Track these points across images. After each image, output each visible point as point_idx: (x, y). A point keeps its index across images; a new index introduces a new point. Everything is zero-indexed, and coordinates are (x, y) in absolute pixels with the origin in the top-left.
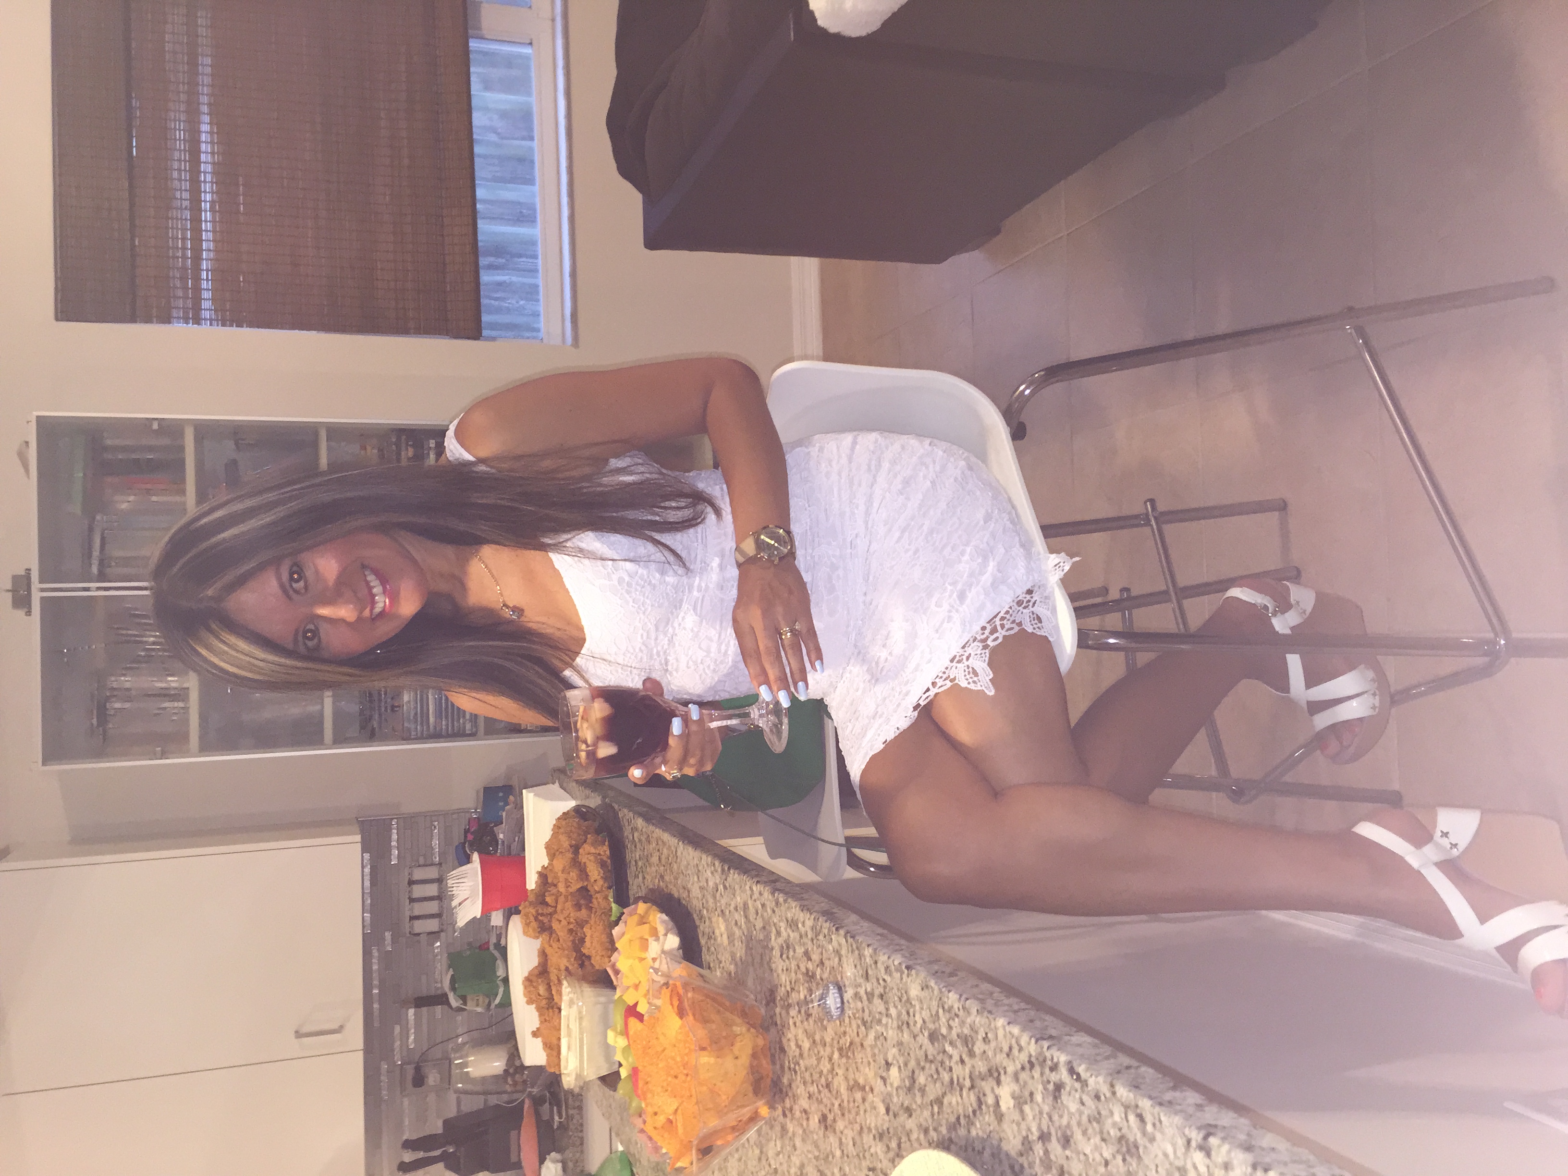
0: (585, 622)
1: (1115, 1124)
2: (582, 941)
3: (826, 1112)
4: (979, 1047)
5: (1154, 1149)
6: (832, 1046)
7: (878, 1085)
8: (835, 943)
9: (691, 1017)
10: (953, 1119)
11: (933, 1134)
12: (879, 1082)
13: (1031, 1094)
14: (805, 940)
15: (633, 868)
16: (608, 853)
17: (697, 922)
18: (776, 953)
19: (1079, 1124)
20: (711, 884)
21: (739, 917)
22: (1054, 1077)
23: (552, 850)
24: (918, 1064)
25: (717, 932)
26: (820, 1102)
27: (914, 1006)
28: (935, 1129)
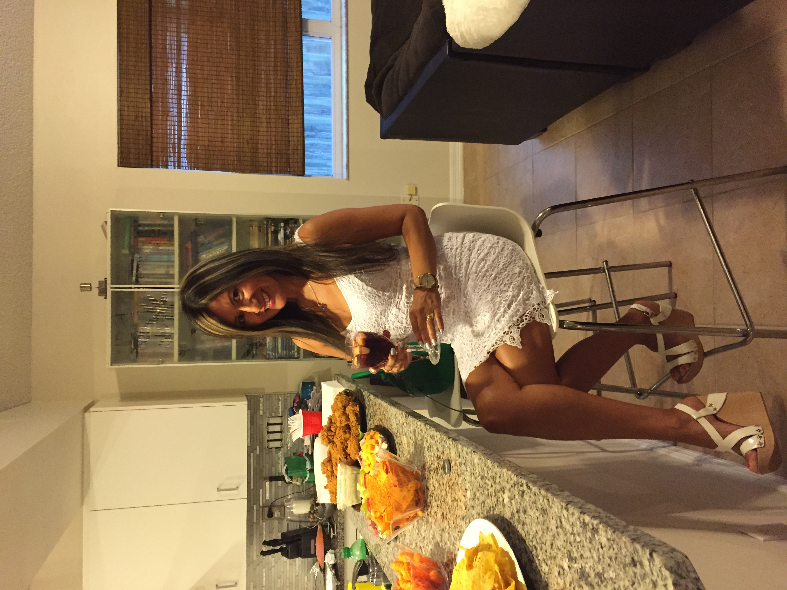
0: (351, 311)
1: (540, 503)
2: (347, 447)
3: (444, 511)
4: (498, 480)
5: (552, 511)
6: (446, 485)
7: (463, 498)
8: (448, 444)
9: (391, 474)
10: (488, 509)
11: (481, 515)
12: (463, 497)
13: (514, 496)
14: (437, 443)
15: (369, 417)
16: (358, 410)
17: (395, 438)
18: (426, 449)
19: (529, 505)
20: (401, 422)
21: (412, 435)
22: (521, 489)
23: (334, 409)
24: (477, 488)
25: (403, 443)
26: (441, 508)
27: (476, 467)
28: (482, 513)
